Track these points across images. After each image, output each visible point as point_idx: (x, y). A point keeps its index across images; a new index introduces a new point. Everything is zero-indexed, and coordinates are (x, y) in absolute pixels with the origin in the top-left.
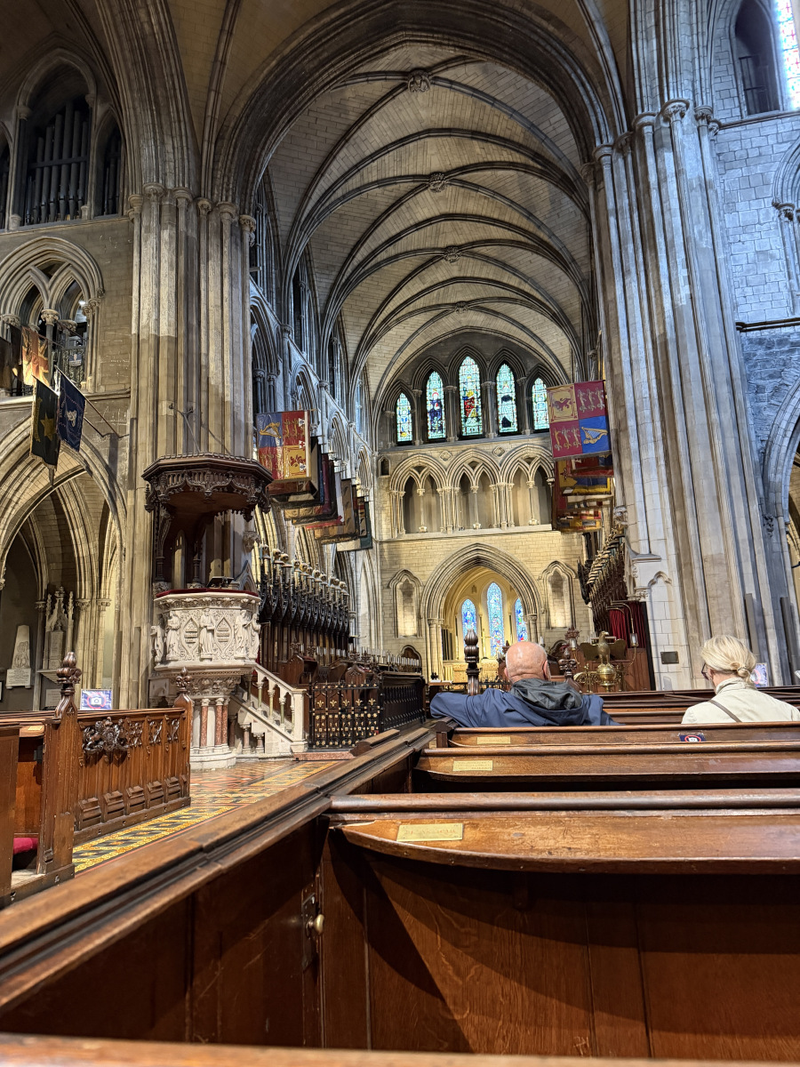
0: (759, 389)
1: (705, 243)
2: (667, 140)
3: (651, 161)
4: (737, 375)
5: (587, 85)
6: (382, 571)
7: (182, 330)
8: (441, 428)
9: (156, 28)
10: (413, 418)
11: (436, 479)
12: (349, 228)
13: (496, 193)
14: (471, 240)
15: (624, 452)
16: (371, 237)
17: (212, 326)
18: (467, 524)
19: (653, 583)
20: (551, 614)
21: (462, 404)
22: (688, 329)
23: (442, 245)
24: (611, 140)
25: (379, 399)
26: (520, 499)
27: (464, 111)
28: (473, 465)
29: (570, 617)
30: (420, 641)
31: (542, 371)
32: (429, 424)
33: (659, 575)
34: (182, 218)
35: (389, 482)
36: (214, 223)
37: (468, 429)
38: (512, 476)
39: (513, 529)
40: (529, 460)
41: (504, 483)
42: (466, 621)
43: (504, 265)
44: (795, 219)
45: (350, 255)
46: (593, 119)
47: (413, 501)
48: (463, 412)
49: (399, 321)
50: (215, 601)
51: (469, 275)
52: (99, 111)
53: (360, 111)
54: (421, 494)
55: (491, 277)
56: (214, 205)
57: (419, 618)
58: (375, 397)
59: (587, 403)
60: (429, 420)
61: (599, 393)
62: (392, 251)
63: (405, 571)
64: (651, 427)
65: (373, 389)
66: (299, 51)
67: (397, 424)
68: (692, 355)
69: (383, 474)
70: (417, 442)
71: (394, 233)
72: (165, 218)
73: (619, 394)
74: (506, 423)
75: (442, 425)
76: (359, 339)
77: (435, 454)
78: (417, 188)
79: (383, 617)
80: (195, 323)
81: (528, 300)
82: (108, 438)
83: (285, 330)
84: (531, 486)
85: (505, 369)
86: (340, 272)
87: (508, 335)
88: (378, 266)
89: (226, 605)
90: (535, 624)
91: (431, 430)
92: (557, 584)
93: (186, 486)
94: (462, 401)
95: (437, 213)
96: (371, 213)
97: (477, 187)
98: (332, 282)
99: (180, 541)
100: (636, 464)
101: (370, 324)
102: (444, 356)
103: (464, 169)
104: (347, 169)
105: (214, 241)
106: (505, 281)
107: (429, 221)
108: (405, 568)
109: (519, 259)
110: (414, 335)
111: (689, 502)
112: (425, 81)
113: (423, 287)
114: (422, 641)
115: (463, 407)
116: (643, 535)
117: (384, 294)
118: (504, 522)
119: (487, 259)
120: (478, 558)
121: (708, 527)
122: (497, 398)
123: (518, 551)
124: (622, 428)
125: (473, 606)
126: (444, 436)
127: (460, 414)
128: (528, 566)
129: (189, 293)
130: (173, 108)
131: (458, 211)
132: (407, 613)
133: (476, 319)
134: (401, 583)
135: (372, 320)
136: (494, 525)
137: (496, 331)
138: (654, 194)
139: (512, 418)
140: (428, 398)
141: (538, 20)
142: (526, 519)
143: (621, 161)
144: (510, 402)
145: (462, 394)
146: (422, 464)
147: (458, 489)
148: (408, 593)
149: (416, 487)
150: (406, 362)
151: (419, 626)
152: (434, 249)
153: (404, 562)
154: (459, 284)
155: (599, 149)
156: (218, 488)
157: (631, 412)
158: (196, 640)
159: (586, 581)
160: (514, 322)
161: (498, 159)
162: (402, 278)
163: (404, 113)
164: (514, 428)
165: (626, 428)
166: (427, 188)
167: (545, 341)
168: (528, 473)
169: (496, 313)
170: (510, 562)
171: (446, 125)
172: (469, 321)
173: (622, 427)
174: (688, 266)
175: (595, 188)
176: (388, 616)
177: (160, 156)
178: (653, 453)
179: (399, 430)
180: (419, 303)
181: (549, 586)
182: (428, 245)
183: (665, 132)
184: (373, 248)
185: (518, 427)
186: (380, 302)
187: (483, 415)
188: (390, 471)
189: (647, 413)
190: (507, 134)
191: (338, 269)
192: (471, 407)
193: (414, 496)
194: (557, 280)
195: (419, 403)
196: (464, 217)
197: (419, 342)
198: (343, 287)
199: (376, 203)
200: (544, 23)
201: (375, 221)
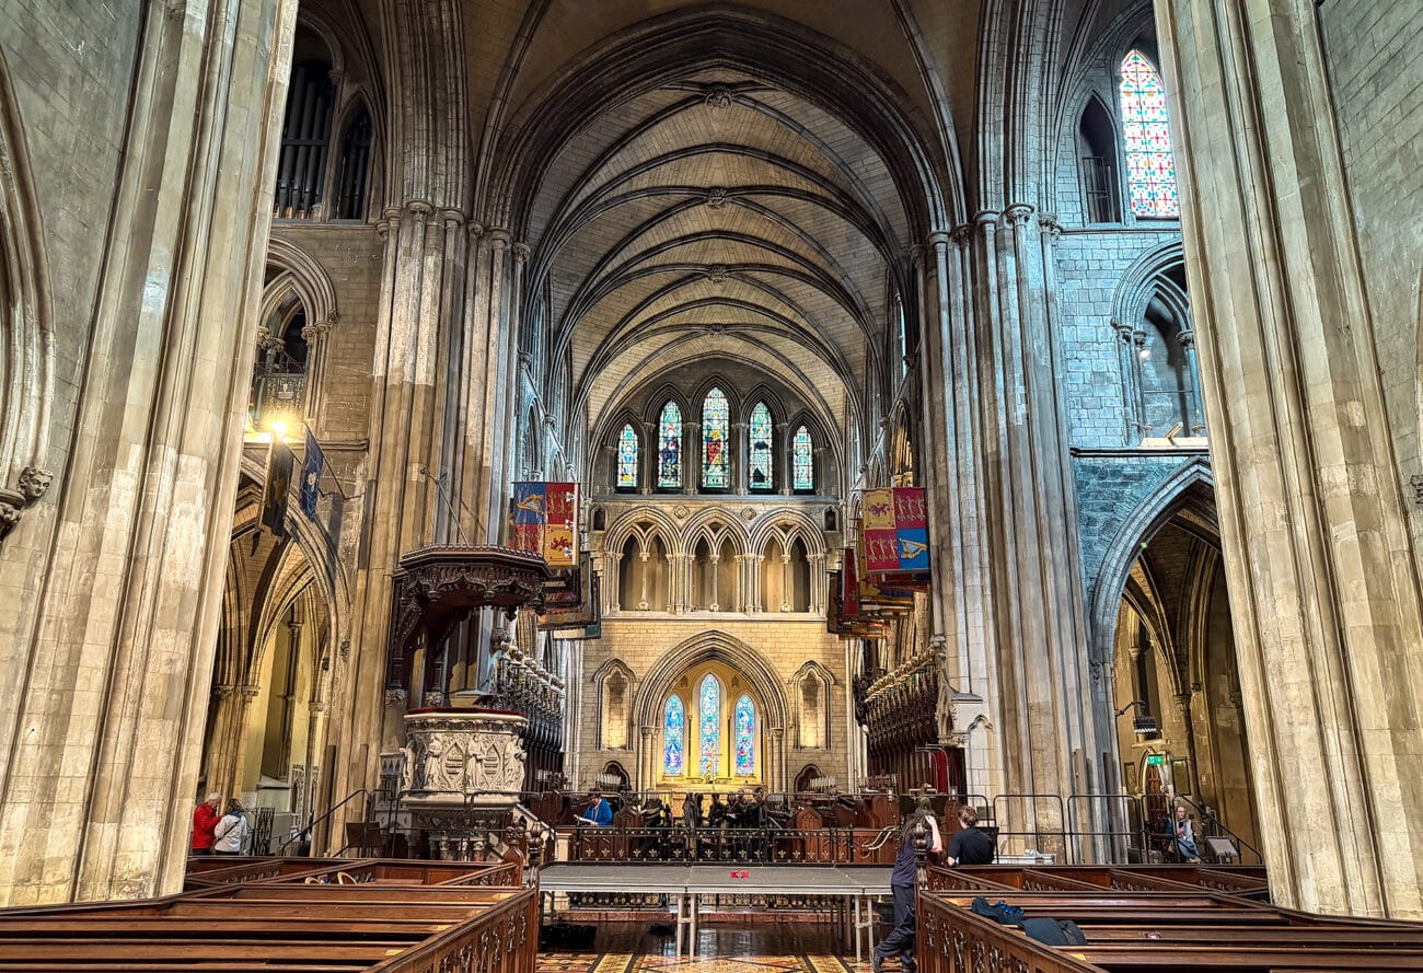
0: (1091, 521)
1: (1044, 361)
2: (1009, 243)
3: (991, 262)
4: (1071, 507)
5: (926, 162)
6: (586, 659)
7: (443, 379)
8: (675, 474)
9: (446, 26)
10: (640, 457)
11: (665, 541)
12: (602, 233)
13: (784, 219)
14: (743, 261)
15: (946, 575)
16: (627, 248)
17: (474, 375)
18: (701, 604)
19: (973, 727)
20: (802, 729)
21: (704, 447)
22: (1023, 452)
23: (707, 261)
24: (948, 227)
25: (599, 430)
26: (770, 577)
27: (766, 133)
28: (715, 527)
29: (824, 734)
30: (630, 756)
31: (807, 418)
32: (660, 468)
33: (980, 718)
34: (450, 243)
35: (604, 540)
36: (484, 250)
37: (710, 480)
38: (764, 545)
39: (760, 615)
40: (786, 528)
41: (753, 555)
42: (670, 724)
43: (779, 295)
44: (1133, 342)
45: (599, 265)
46: (930, 199)
47: (632, 569)
48: (705, 456)
49: (638, 339)
50: (487, 724)
51: (733, 297)
52: (346, 92)
53: (644, 115)
54: (645, 559)
55: (759, 304)
56: (486, 229)
57: (631, 725)
58: (596, 425)
59: (906, 512)
60: (660, 462)
61: (920, 502)
62: (647, 263)
63: (617, 660)
64: (978, 552)
65: (593, 416)
66: (600, 64)
67: (617, 463)
68: (1026, 480)
69: (596, 528)
70: (645, 491)
71: (653, 244)
72: (431, 242)
73: (943, 508)
74: (759, 477)
75: (676, 471)
76: (589, 358)
77: (668, 509)
78: (690, 200)
79: (582, 719)
80: (457, 370)
81: (802, 336)
82: (330, 498)
83: (524, 360)
84: (786, 562)
85: (761, 409)
86: (584, 284)
87: (769, 369)
88: (629, 278)
89: (497, 728)
90: (781, 741)
91: (662, 476)
92: (810, 690)
93: (462, 583)
94: (705, 443)
95: (709, 228)
96: (631, 221)
97: (763, 209)
98: (571, 293)
99: (422, 639)
100: (959, 590)
101: (604, 342)
102: (687, 384)
103: (751, 189)
104: (616, 175)
105: (483, 271)
106: (776, 311)
107: (697, 236)
108: (616, 656)
109: (797, 290)
110: (653, 354)
111: (1016, 642)
112: (727, 97)
113: (675, 304)
114: (632, 756)
115: (705, 451)
116: (964, 671)
117: (628, 308)
118: (750, 605)
119: (760, 285)
120: (713, 650)
121: (1038, 671)
122: (749, 444)
123: (765, 645)
124: (944, 547)
125: (679, 704)
126: (679, 485)
127: (702, 459)
128: (776, 665)
129: (451, 332)
130: (451, 115)
131: (735, 229)
132: (616, 717)
133: (734, 346)
134: (610, 676)
135: (608, 337)
136: (738, 607)
137: (754, 362)
138: (994, 299)
139: (767, 471)
140: (661, 434)
141: (875, 80)
142: (776, 602)
143: (957, 253)
144: (765, 451)
145: (705, 433)
146: (649, 520)
147: (693, 556)
148: (617, 690)
149: (638, 549)
150: (637, 386)
151: (630, 736)
152: (696, 265)
153: (616, 648)
154: (719, 306)
155: (934, 234)
156: (500, 587)
157: (956, 532)
158: (461, 771)
159: (863, 699)
160: (779, 355)
161: (794, 186)
162: (652, 292)
163: (693, 122)
164: (768, 484)
165: (951, 548)
166: (703, 203)
167: (815, 383)
168: (784, 544)
169: (759, 343)
170: (752, 654)
171: (740, 141)
172: (722, 346)
173: (945, 545)
174: (1026, 382)
175: (926, 274)
176: (589, 720)
177: (432, 169)
178: (977, 580)
179: (620, 471)
180: (666, 322)
181: (801, 692)
182: (690, 260)
183: (1008, 234)
184: (626, 259)
185: (773, 484)
186: (621, 317)
187: (730, 463)
188: (607, 526)
189: (975, 534)
190: (811, 165)
191: (581, 280)
192: (716, 451)
193: (634, 559)
194: (840, 320)
195: (649, 440)
196: (741, 237)
197: (657, 364)
198: (585, 299)
199: (639, 209)
200: (883, 86)
201: (635, 231)
